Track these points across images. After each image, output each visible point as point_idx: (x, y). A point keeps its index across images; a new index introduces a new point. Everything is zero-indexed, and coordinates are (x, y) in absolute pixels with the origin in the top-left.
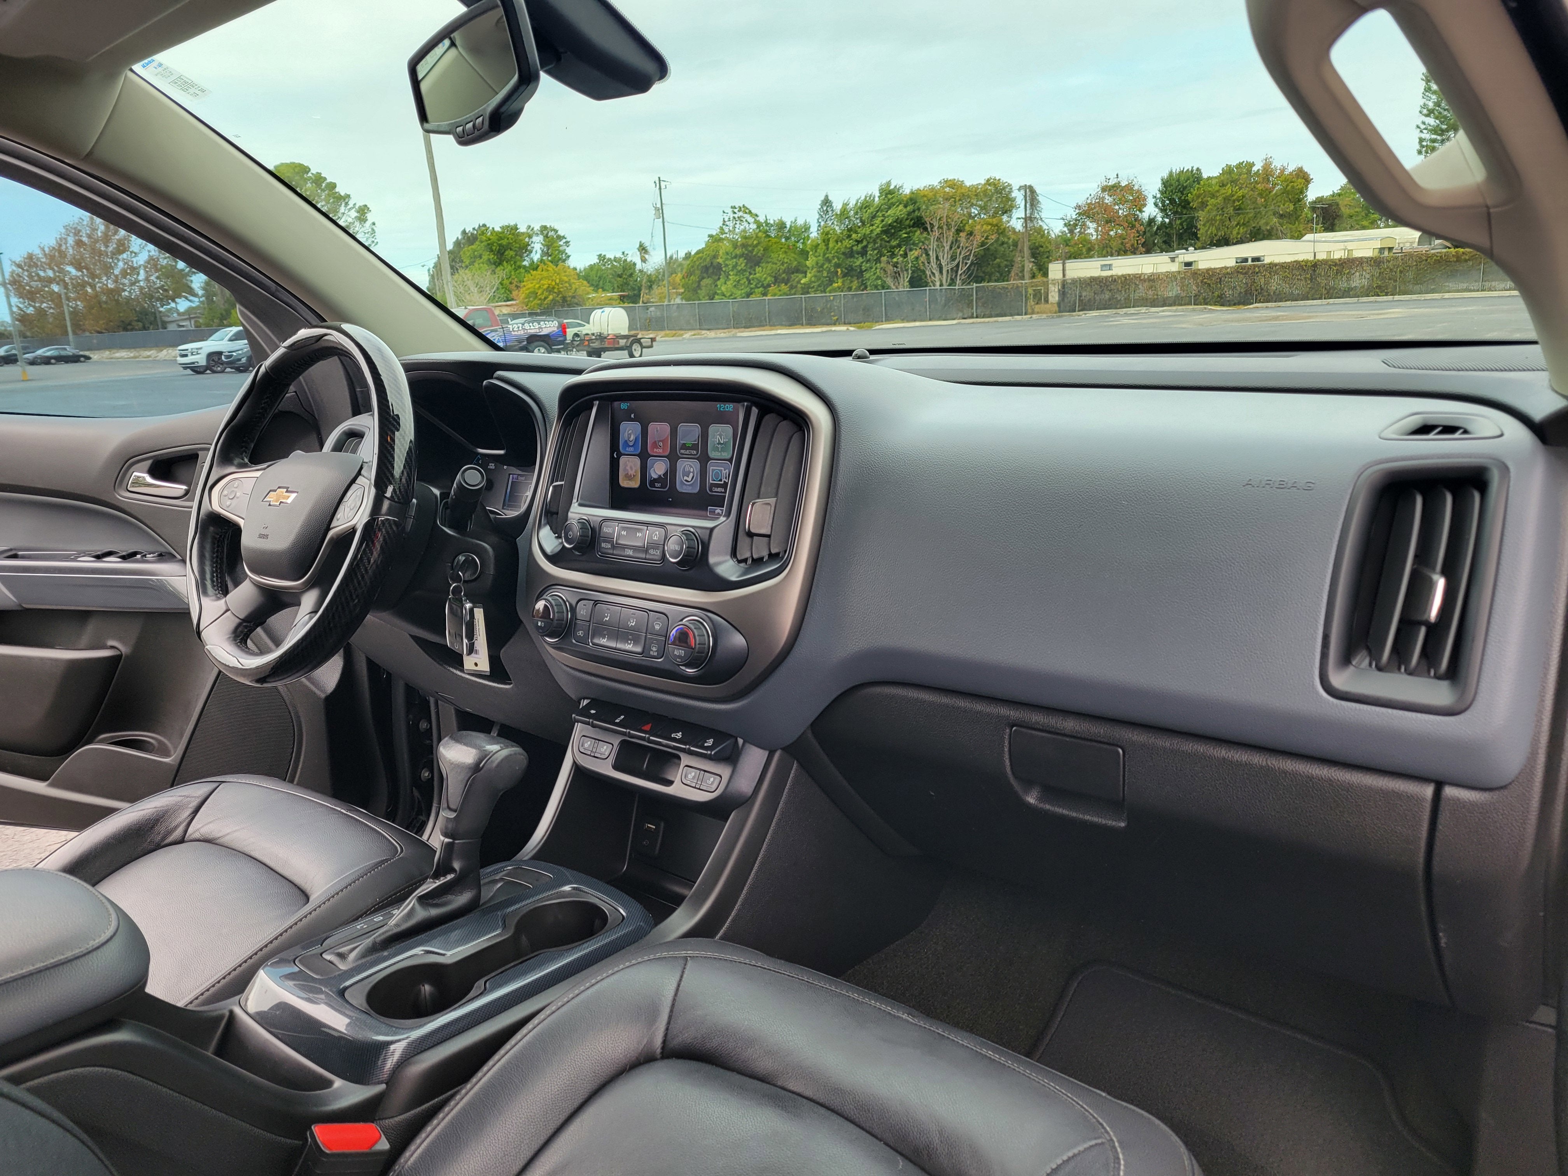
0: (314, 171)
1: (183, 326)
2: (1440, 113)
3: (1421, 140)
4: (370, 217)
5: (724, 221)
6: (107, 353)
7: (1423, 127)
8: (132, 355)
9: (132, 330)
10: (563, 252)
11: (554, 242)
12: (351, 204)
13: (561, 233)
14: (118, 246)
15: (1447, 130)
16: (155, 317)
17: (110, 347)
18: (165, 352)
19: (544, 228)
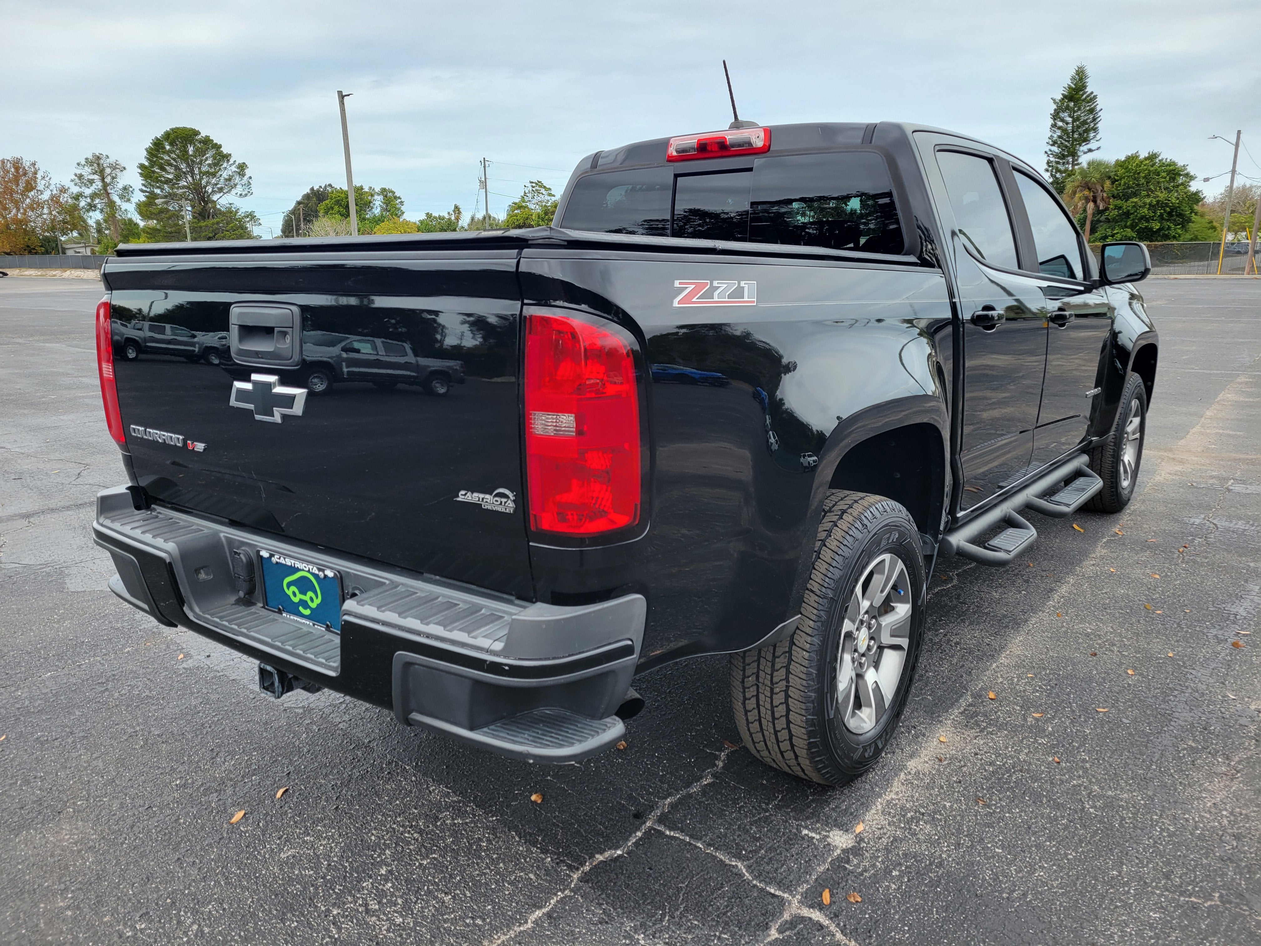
0: (203, 134)
1: (79, 252)
2: (1062, 143)
3: (1048, 163)
4: (248, 172)
5: (525, 193)
6: (18, 271)
7: (1049, 153)
8: (39, 273)
9: (36, 253)
10: (399, 209)
11: (392, 201)
12: (231, 161)
13: (397, 194)
14: (27, 185)
15: (1068, 156)
16: (57, 244)
17: (20, 266)
18: (68, 272)
19: (383, 190)
